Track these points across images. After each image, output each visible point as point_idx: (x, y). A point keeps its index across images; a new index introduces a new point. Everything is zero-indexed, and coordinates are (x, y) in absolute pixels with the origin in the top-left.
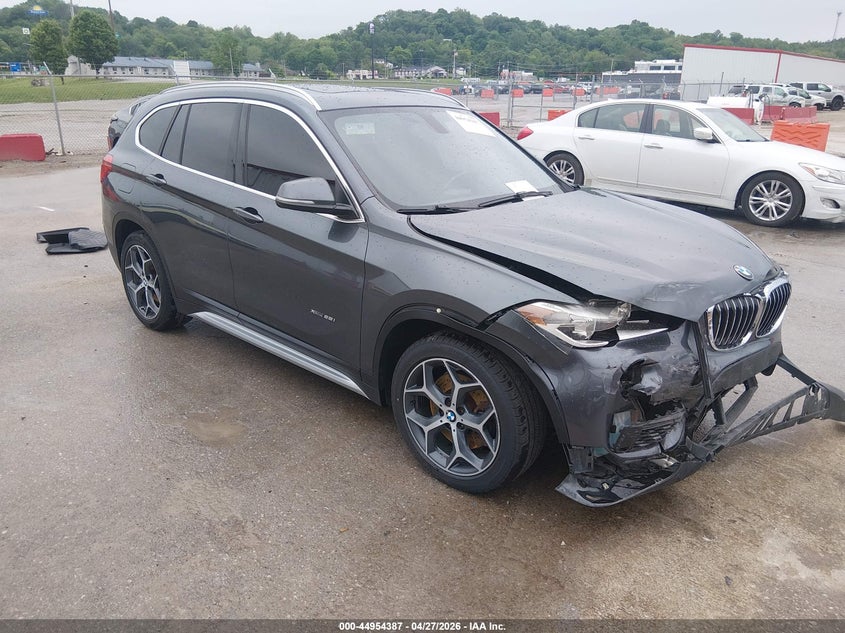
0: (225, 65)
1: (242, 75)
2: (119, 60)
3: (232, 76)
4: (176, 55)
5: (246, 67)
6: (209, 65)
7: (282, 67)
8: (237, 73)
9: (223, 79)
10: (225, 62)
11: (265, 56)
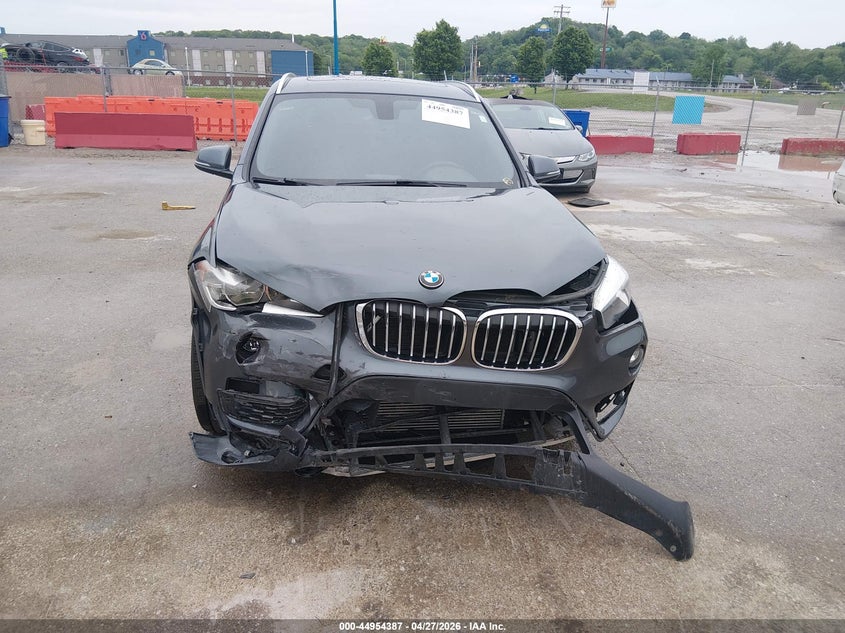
0: (705, 76)
1: (721, 87)
2: (590, 72)
3: (710, 87)
4: (660, 68)
5: (727, 78)
6: (688, 76)
7: (770, 79)
8: (715, 84)
9: (698, 90)
10: (704, 73)
11: (754, 68)
